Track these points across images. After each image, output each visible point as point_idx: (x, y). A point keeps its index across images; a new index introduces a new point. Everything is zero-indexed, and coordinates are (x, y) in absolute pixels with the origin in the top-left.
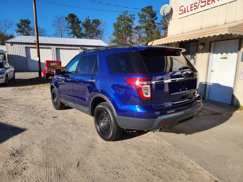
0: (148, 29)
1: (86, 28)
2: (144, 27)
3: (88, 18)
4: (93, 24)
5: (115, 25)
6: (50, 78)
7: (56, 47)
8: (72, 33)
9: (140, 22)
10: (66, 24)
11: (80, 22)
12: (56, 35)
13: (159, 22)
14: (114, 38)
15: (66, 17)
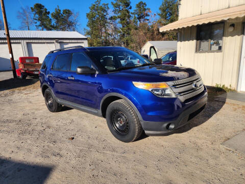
0: (124, 20)
1: (57, 19)
2: (119, 17)
3: (57, 8)
4: (64, 15)
5: (88, 15)
6: (27, 78)
7: (26, 41)
8: (40, 26)
9: (115, 11)
10: (33, 15)
11: (49, 12)
12: (21, 28)
13: (133, 12)
14: (89, 29)
15: (32, 8)
